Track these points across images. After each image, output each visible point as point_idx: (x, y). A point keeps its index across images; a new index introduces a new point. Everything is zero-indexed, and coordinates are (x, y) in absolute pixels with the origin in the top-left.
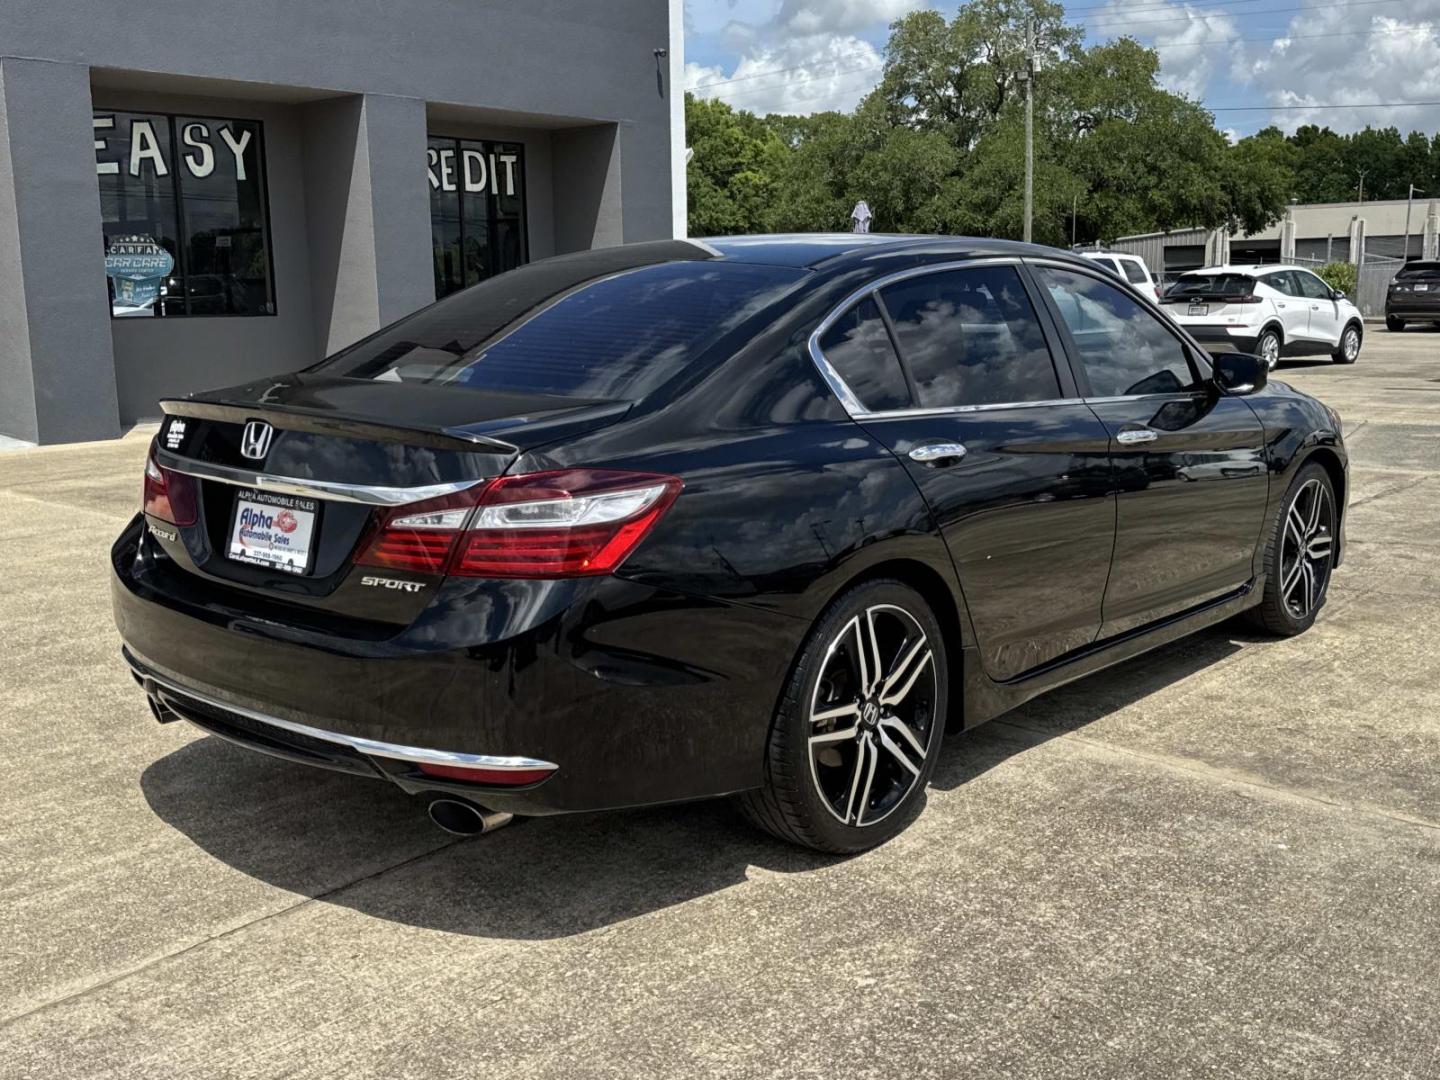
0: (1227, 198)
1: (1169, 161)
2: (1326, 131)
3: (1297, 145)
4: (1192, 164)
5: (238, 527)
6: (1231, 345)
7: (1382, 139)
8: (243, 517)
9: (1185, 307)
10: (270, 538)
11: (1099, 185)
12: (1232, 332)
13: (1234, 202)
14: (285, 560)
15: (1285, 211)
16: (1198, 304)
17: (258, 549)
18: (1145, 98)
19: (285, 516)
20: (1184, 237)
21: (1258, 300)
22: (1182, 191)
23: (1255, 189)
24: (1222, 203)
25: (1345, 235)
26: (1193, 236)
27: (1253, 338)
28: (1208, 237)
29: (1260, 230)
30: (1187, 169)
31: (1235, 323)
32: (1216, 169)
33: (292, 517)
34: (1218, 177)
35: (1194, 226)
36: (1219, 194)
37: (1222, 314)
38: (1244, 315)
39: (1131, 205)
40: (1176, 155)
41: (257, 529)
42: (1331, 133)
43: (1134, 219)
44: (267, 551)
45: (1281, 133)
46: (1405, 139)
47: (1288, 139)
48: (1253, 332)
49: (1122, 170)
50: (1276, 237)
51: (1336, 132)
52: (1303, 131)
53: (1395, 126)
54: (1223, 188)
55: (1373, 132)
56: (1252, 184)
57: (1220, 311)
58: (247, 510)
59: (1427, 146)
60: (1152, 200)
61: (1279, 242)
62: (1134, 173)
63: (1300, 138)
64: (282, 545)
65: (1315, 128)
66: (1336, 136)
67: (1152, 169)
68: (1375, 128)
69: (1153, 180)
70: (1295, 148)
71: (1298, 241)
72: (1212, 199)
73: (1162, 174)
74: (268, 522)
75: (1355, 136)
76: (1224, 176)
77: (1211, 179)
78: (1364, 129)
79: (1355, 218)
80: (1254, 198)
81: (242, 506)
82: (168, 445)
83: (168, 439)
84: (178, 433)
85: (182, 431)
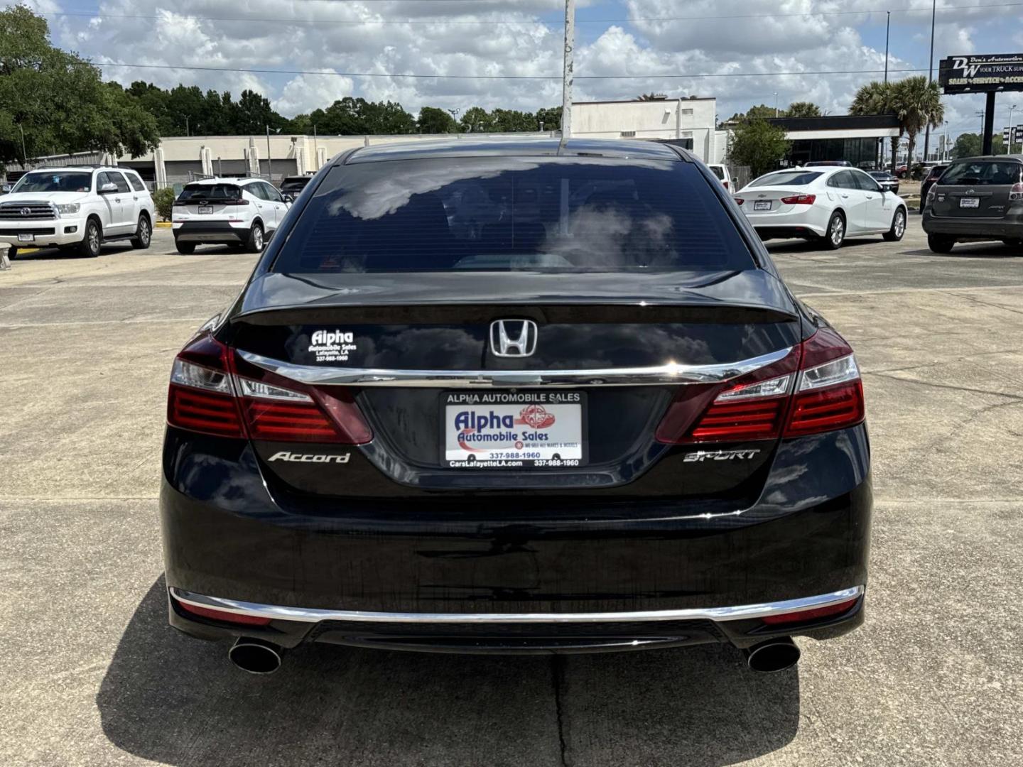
0: (118, 132)
1: (72, 102)
2: (151, 86)
3: (134, 95)
4: (91, 105)
5: (452, 432)
6: (233, 234)
7: (191, 93)
9: (195, 208)
10: (515, 437)
11: (20, 117)
12: (234, 225)
13: (122, 134)
14: (547, 456)
15: (160, 141)
16: (205, 206)
17: (496, 451)
18: (44, 54)
19: (532, 411)
20: (81, 159)
21: (245, 203)
22: (87, 125)
23: (137, 125)
24: (116, 135)
25: (198, 159)
26: (92, 158)
27: (247, 229)
28: (101, 158)
29: (142, 155)
30: (88, 108)
31: (235, 219)
32: (107, 109)
33: (543, 412)
34: (109, 115)
35: (91, 150)
36: (113, 129)
37: (224, 213)
38: (239, 214)
39: (48, 134)
40: (77, 98)
42: (155, 88)
43: (50, 143)
44: (514, 451)
45: (121, 86)
46: (205, 94)
47: (127, 90)
48: (246, 225)
49: (36, 106)
50: (150, 160)
51: (158, 87)
52: (136, 85)
53: (198, 86)
54: (114, 123)
55: (185, 89)
56: (134, 121)
57: (223, 211)
59: (219, 100)
60: (64, 131)
61: (153, 162)
62: (47, 109)
63: (134, 90)
65: (144, 84)
66: (159, 90)
67: (59, 107)
68: (186, 86)
69: (63, 115)
70: (132, 97)
71: (166, 163)
72: (108, 131)
73: (68, 111)
74: (509, 421)
75: (173, 91)
76: (113, 115)
77: (105, 116)
78: (178, 86)
79: (203, 148)
80: (137, 131)
81: (455, 410)
82: (319, 359)
83: (314, 353)
84: (340, 344)
85: (351, 340)
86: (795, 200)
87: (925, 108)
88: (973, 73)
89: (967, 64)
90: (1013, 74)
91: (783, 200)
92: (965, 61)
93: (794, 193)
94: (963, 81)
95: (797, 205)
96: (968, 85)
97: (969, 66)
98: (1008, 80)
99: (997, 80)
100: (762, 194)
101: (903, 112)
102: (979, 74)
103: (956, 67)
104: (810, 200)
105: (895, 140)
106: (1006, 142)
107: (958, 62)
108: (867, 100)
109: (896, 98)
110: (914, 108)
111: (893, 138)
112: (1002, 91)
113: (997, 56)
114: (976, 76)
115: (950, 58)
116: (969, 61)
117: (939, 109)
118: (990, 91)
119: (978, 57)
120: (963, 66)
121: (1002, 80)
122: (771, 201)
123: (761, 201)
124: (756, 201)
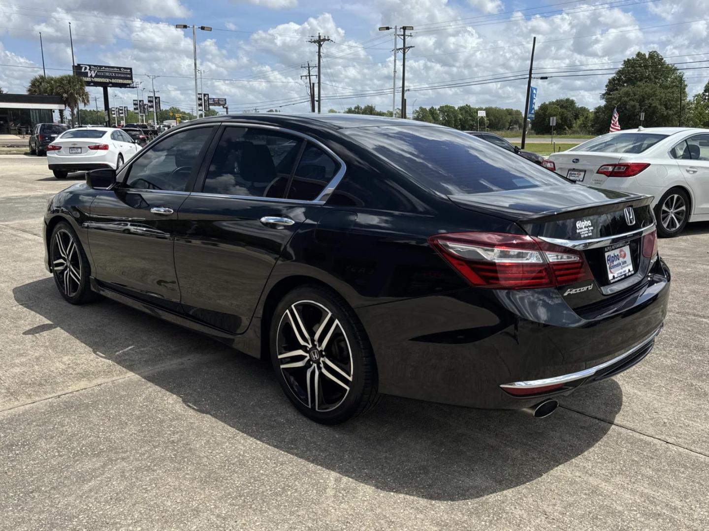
5: (608, 266)
8: (608, 260)
10: (620, 264)
14: (627, 271)
17: (618, 272)
19: (621, 251)
33: (623, 251)
41: (615, 263)
58: (608, 256)
64: (625, 265)
74: (618, 257)
81: (607, 254)
82: (582, 236)
83: (579, 233)
84: (587, 227)
85: (590, 225)
86: (97, 148)
87: (78, 93)
88: (93, 75)
89: (89, 70)
90: (115, 78)
91: (89, 147)
92: (88, 67)
93: (96, 143)
94: (88, 79)
95: (99, 151)
96: (92, 82)
97: (91, 71)
98: (113, 81)
99: (108, 80)
100: (74, 144)
101: (65, 95)
102: (97, 76)
103: (83, 70)
104: (105, 147)
105: (61, 112)
106: (114, 116)
107: (84, 68)
108: (38, 86)
109: (59, 86)
110: (72, 93)
111: (60, 110)
112: (111, 87)
113: (105, 67)
114: (95, 77)
115: (79, 65)
116: (90, 67)
117: (87, 95)
118: (105, 86)
119: (95, 66)
120: (87, 70)
121: (111, 81)
122: (81, 148)
123: (74, 148)
124: (70, 148)
